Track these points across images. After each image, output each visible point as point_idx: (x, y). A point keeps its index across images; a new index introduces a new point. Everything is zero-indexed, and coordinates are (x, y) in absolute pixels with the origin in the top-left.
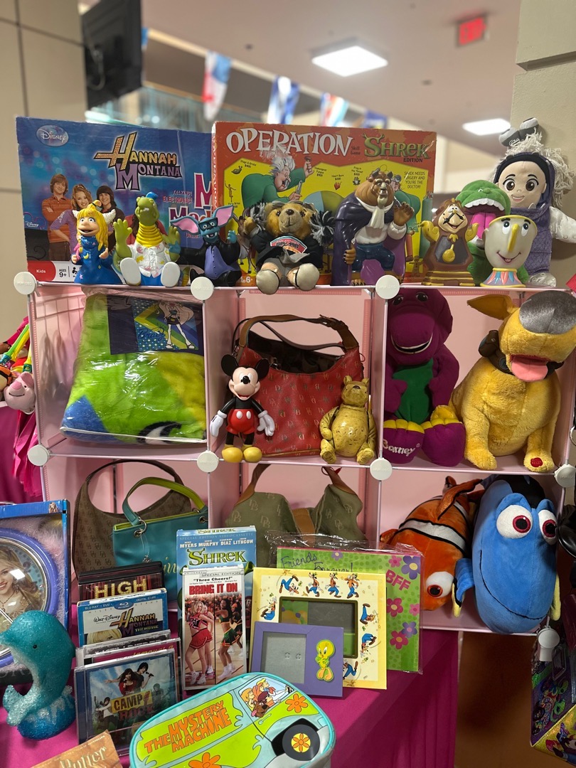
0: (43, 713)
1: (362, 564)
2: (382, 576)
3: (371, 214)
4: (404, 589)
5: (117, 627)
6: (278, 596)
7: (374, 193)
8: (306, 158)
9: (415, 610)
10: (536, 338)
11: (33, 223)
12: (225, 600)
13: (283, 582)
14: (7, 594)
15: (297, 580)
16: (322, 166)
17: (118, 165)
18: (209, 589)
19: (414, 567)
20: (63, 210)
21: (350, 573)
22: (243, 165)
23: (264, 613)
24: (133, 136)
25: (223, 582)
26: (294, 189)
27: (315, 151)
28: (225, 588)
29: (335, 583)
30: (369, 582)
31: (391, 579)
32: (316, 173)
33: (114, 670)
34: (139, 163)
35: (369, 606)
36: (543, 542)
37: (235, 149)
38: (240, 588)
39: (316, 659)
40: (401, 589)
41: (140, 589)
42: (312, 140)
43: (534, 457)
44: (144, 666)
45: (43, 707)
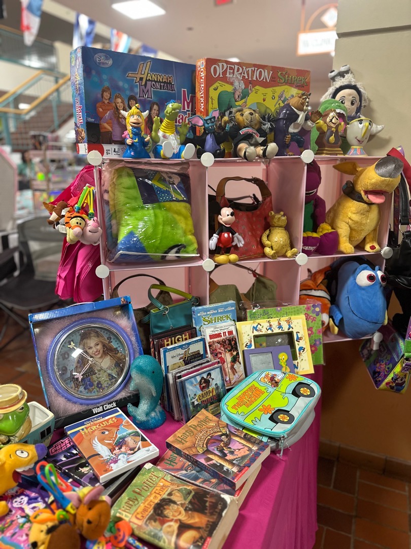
0: (153, 414)
1: (292, 312)
2: (304, 317)
3: (298, 116)
4: (314, 322)
5: (182, 360)
6: (252, 335)
7: (303, 104)
8: (250, 82)
9: (320, 332)
10: (385, 180)
11: (91, 118)
12: (228, 340)
13: (254, 327)
14: (101, 357)
15: (261, 325)
16: (257, 87)
17: (140, 82)
18: (219, 335)
19: (318, 309)
20: (109, 110)
21: (288, 317)
22: (218, 85)
23: (246, 345)
24: (149, 63)
25: (225, 331)
26: (243, 101)
27: (255, 79)
28: (227, 333)
29: (280, 324)
30: (298, 321)
31: (308, 318)
32: (254, 92)
33: (196, 378)
34: (152, 81)
35: (299, 333)
36: (381, 286)
37: (215, 76)
38: (234, 333)
39: (280, 363)
40: (312, 322)
41: (186, 339)
42: (253, 72)
43: (371, 245)
44: (209, 374)
45: (152, 411)
